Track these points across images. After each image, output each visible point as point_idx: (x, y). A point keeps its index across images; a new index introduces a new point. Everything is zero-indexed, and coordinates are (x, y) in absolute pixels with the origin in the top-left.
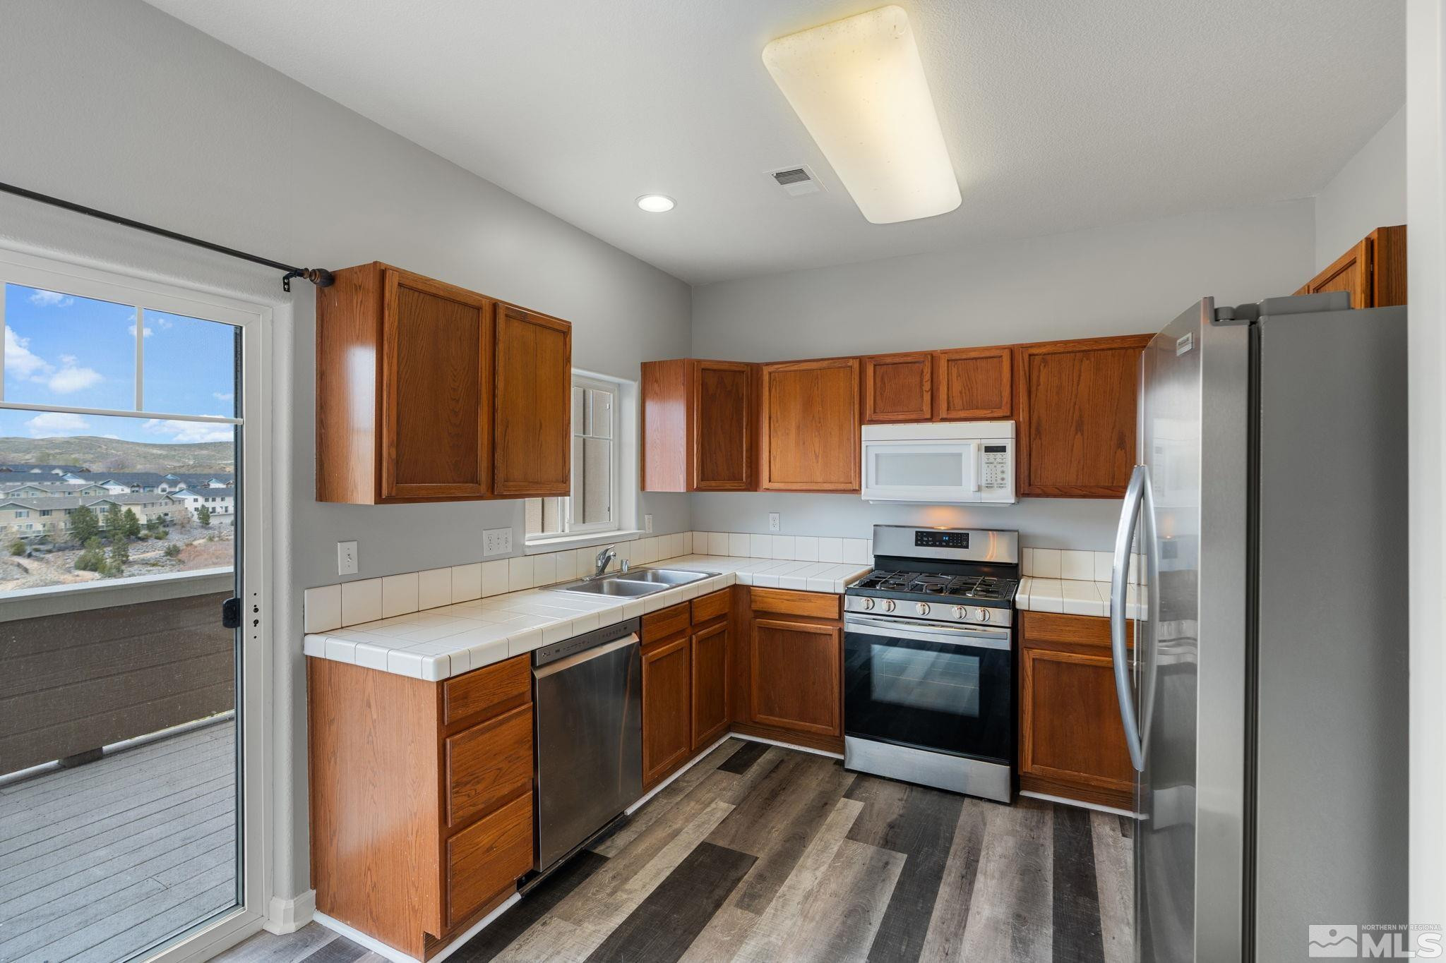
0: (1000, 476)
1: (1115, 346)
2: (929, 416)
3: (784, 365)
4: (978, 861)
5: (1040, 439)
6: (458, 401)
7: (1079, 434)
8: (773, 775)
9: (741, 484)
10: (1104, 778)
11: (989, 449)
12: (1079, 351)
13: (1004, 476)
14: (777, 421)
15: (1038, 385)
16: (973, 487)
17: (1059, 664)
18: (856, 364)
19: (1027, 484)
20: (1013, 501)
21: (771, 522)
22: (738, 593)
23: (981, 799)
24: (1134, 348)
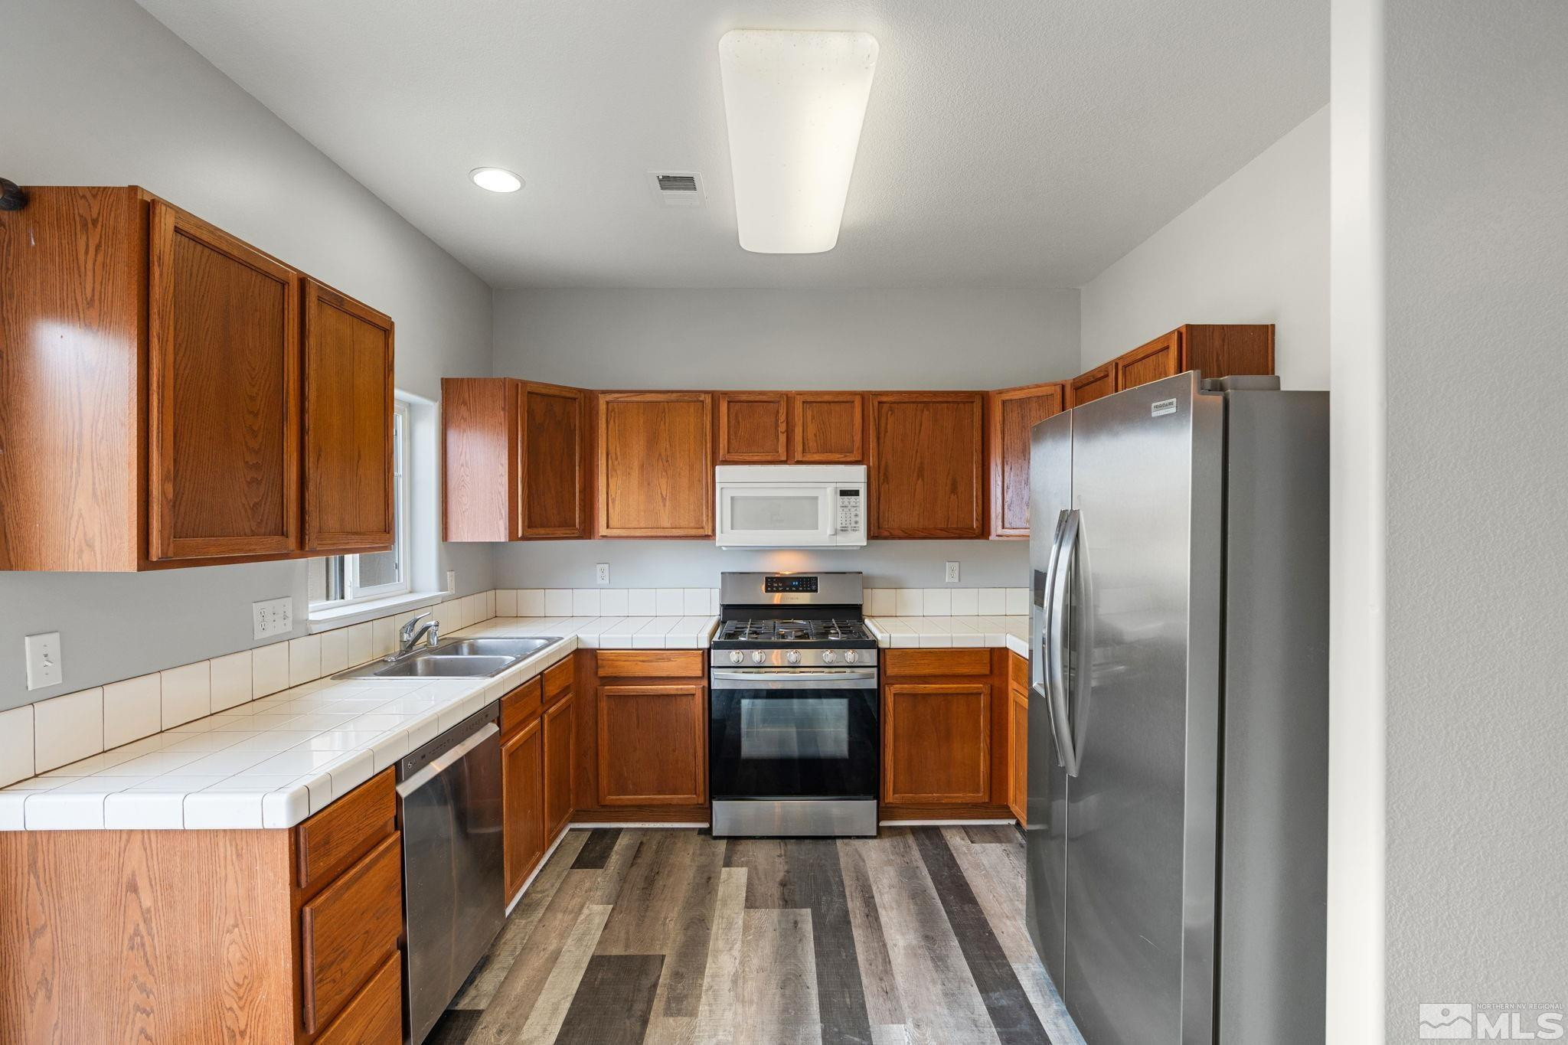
0: (854, 519)
1: (950, 399)
2: (784, 458)
3: (625, 395)
4: (873, 897)
5: (888, 484)
6: (256, 415)
7: (920, 479)
8: (639, 861)
9: (573, 531)
10: (952, 795)
11: (844, 493)
12: (921, 402)
13: (857, 519)
14: (617, 459)
15: (886, 432)
16: (829, 531)
17: (914, 696)
18: (708, 400)
19: (876, 527)
20: (865, 544)
21: (599, 573)
22: (583, 658)
23: (849, 837)
24: (964, 403)
